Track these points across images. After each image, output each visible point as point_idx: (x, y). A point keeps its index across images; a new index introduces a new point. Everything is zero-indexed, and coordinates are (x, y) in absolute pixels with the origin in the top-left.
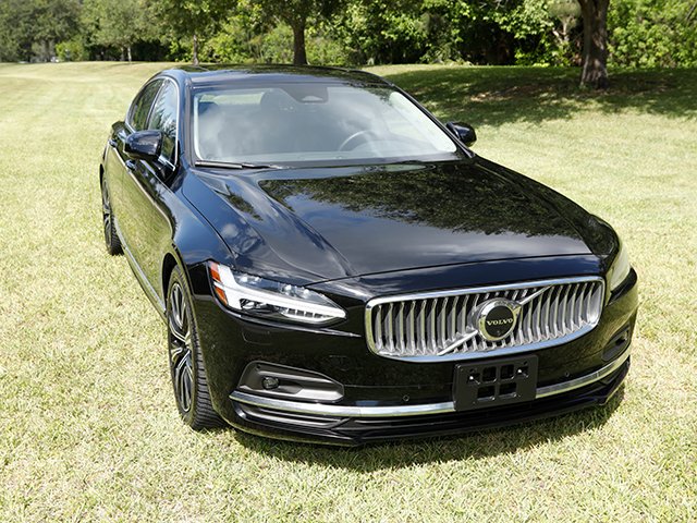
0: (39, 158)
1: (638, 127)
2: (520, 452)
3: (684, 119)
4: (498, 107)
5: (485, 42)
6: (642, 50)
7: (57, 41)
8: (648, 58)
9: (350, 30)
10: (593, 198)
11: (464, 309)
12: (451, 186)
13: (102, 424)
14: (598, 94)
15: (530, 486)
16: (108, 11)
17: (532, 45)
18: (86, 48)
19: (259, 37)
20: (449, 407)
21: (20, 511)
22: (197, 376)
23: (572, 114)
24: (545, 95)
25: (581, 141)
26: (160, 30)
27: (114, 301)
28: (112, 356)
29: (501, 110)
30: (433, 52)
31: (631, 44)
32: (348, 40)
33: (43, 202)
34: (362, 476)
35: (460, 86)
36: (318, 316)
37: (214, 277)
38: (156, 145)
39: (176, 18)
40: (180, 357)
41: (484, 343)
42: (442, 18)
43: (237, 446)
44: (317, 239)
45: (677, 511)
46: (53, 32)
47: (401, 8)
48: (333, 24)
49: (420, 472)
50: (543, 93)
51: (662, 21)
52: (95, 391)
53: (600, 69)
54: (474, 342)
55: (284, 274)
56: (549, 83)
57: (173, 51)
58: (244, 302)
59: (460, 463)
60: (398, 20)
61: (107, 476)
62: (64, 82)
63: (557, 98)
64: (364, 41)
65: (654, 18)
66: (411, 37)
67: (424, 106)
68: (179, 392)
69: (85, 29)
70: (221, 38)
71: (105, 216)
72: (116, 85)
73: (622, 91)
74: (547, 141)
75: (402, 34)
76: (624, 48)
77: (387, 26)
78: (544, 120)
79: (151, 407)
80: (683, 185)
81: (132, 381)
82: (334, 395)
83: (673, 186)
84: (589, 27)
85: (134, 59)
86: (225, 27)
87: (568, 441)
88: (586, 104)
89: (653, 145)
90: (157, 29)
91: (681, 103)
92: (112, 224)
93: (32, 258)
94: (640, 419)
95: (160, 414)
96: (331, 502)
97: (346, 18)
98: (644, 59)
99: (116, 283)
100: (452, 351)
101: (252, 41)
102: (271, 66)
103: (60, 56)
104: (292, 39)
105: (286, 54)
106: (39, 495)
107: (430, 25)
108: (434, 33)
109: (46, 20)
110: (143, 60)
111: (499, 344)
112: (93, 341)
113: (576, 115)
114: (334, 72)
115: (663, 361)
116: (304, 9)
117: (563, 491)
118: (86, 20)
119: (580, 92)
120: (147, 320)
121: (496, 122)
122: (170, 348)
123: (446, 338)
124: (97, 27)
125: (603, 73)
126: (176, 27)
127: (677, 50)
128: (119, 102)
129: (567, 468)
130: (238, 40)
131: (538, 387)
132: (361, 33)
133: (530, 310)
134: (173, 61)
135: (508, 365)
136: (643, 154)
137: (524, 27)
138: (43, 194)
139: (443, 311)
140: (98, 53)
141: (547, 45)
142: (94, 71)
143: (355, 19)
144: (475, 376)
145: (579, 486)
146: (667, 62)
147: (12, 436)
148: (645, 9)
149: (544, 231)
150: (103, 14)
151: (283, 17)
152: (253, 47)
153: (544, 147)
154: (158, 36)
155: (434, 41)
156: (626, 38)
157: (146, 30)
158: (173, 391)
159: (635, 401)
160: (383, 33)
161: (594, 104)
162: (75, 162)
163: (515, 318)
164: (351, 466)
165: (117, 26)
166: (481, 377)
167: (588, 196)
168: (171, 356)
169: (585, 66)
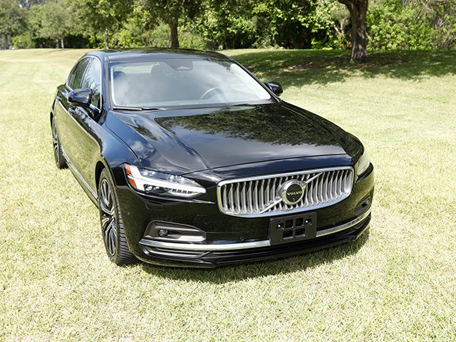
0: (7, 111)
1: (385, 86)
2: (308, 269)
3: (412, 81)
4: (301, 75)
5: (293, 34)
6: (389, 39)
7: (12, 35)
8: (392, 44)
9: (206, 27)
10: (357, 129)
11: (274, 186)
12: (271, 120)
13: (62, 265)
14: (361, 66)
15: (314, 287)
16: (47, 15)
17: (322, 36)
18: (33, 40)
19: (149, 32)
20: (267, 243)
21: (16, 313)
22: (119, 233)
23: (345, 78)
24: (329, 67)
25: (351, 95)
26: (82, 28)
27: (63, 196)
28: (64, 227)
29: (303, 77)
30: (260, 41)
31: (382, 35)
32: (206, 33)
33: (12, 138)
34: (218, 286)
35: (277, 62)
36: (190, 192)
37: (128, 173)
38: (88, 98)
39: (93, 20)
40: (108, 224)
41: (286, 206)
42: (265, 19)
43: (144, 273)
44: (190, 150)
45: (394, 295)
46: (10, 30)
47: (239, 13)
48: (196, 23)
49: (252, 282)
50: (328, 66)
51: (400, 21)
52: (56, 247)
53: (362, 51)
54: (280, 205)
55: (169, 169)
56: (332, 60)
57: (91, 42)
58: (146, 186)
59: (274, 277)
60: (238, 20)
61: (67, 292)
62: (19, 62)
63: (337, 69)
64: (216, 34)
65: (395, 19)
66: (246, 32)
67: (254, 75)
68: (108, 245)
69: (32, 27)
70: (123, 33)
71: (55, 144)
72: (55, 64)
73: (376, 64)
74: (331, 95)
75: (239, 30)
76: (378, 38)
77: (230, 24)
78: (328, 83)
79: (91, 255)
80: (409, 121)
81: (78, 241)
82: (200, 239)
83: (404, 121)
84: (355, 25)
85: (65, 47)
86: (126, 25)
87: (336, 262)
88: (354, 72)
89: (393, 97)
90: (80, 26)
91: (410, 71)
92: (60, 149)
93: (8, 172)
94: (377, 249)
95: (97, 258)
96: (201, 300)
97: (204, 20)
98: (390, 45)
99: (64, 185)
100: (268, 211)
101: (144, 35)
102: (157, 49)
103: (15, 46)
104: (170, 34)
105: (166, 43)
106: (26, 304)
107: (257, 24)
108: (260, 28)
109: (5, 21)
110: (72, 47)
111: (294, 206)
112: (52, 219)
113: (347, 79)
114: (196, 52)
115: (392, 218)
116: (177, 14)
117: (332, 288)
118: (32, 21)
119: (350, 65)
120: (85, 206)
121: (299, 84)
122: (102, 219)
123: (264, 203)
124: (40, 26)
125: (364, 53)
126: (93, 26)
127: (409, 39)
128: (57, 75)
129: (335, 277)
130: (135, 34)
131: (318, 230)
132: (214, 29)
133: (312, 186)
134: (92, 48)
135: (299, 218)
136: (387, 102)
137: (316, 24)
138: (12, 133)
139: (262, 187)
140: (41, 43)
141: (331, 37)
142: (39, 55)
143: (210, 20)
144: (282, 225)
145: (341, 286)
146: (404, 46)
147: (6, 273)
148: (389, 14)
149: (325, 143)
150: (44, 17)
151: (164, 19)
152: (145, 39)
153: (328, 99)
154: (81, 32)
155: (260, 34)
156: (379, 32)
157: (73, 28)
158: (104, 245)
159: (375, 240)
160: (228, 29)
161: (358, 72)
162: (31, 113)
163: (303, 191)
164: (212, 281)
165: (53, 25)
166: (285, 225)
167: (354, 127)
168: (102, 224)
169: (353, 49)
